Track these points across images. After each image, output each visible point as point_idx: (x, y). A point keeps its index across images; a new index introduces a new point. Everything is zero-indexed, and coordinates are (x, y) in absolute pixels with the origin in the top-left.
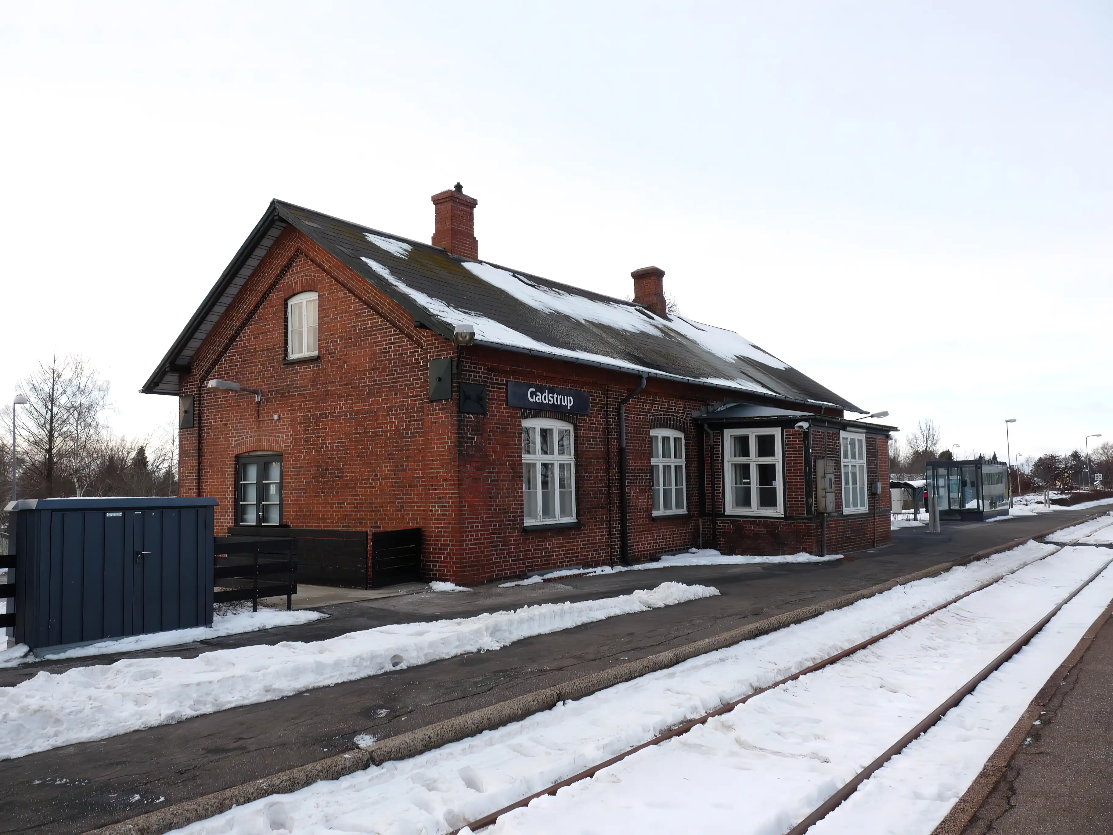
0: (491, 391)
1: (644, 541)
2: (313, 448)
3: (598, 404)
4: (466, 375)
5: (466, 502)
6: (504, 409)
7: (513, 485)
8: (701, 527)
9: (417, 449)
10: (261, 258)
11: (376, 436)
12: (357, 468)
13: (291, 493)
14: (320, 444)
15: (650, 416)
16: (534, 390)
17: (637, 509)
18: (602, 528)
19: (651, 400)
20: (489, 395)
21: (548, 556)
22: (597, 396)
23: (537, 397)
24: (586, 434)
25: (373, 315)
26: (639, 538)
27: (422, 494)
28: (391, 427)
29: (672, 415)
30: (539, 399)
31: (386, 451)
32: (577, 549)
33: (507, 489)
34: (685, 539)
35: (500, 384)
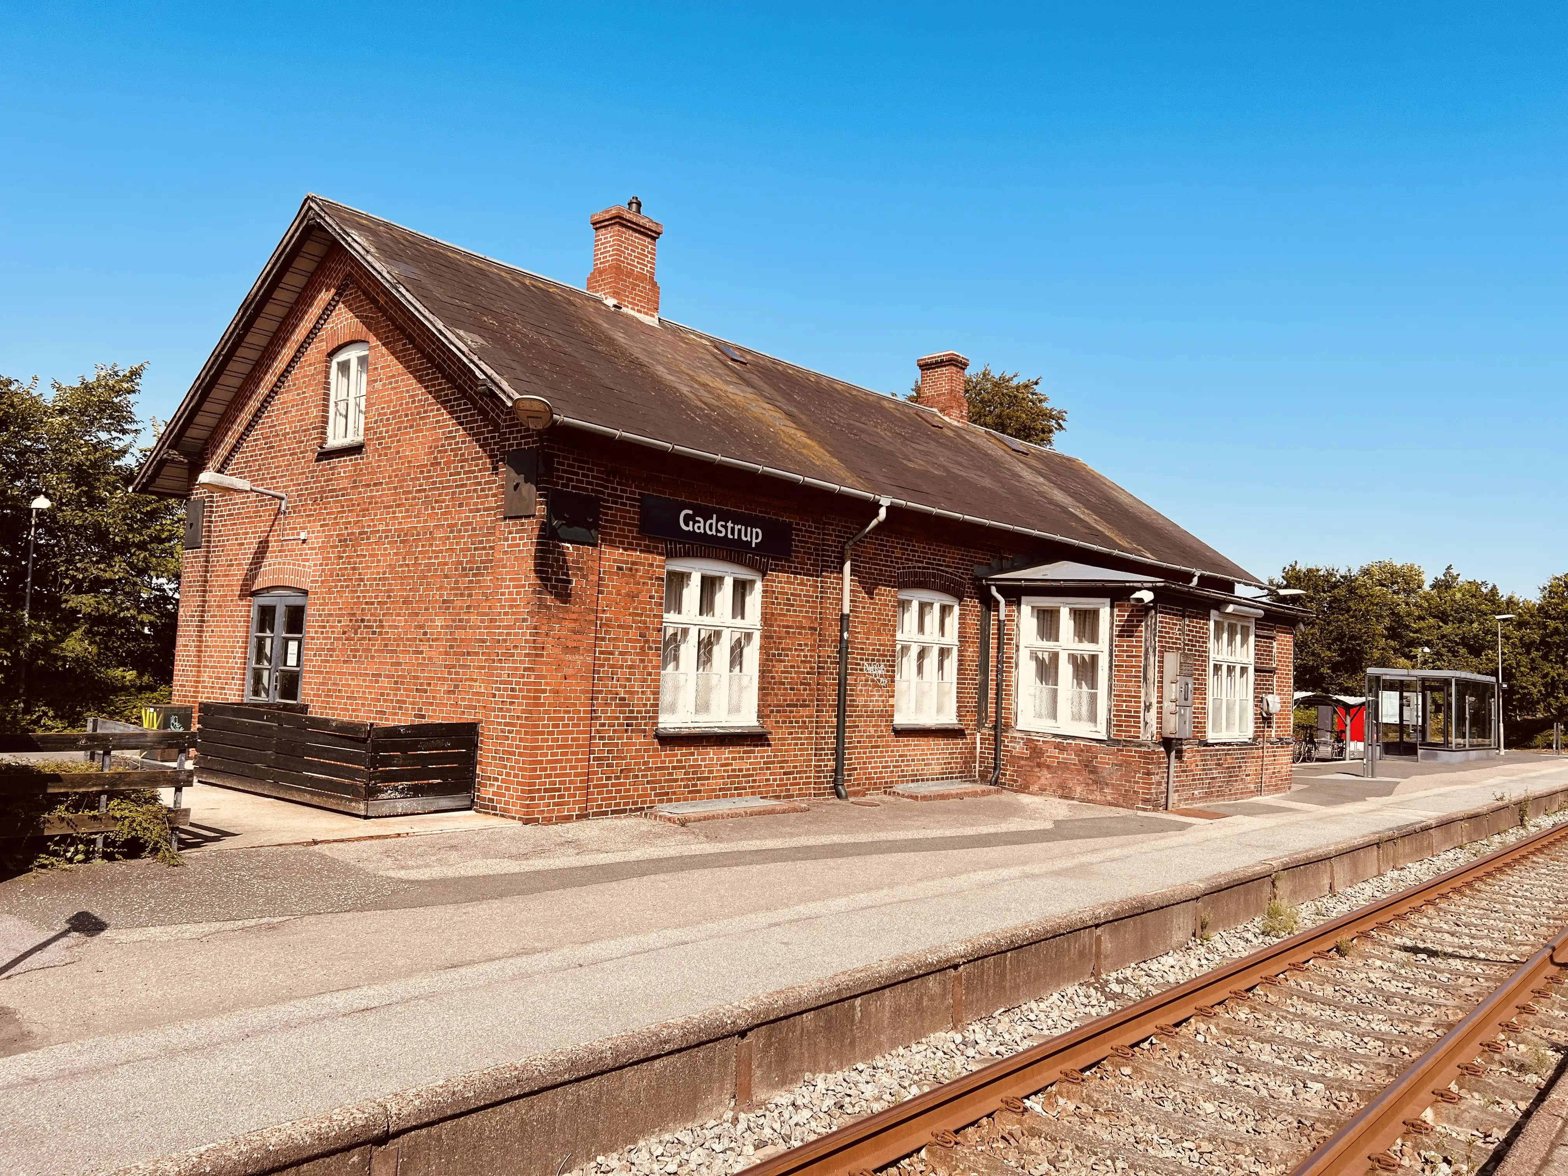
0: (611, 508)
1: (876, 762)
2: (347, 586)
3: (806, 542)
4: (562, 478)
5: (547, 684)
6: (634, 538)
7: (642, 661)
8: (978, 746)
9: (484, 594)
10: (299, 290)
11: (429, 571)
12: (400, 621)
13: (315, 655)
14: (356, 580)
15: (899, 569)
16: (691, 512)
17: (866, 712)
18: (800, 739)
19: (903, 544)
20: (606, 514)
21: (699, 779)
22: (806, 531)
23: (697, 525)
24: (782, 588)
25: (437, 378)
26: (867, 758)
27: (483, 668)
28: (450, 557)
29: (938, 570)
30: (699, 528)
31: (441, 596)
32: (754, 769)
33: (630, 667)
34: (950, 763)
35: (628, 498)
